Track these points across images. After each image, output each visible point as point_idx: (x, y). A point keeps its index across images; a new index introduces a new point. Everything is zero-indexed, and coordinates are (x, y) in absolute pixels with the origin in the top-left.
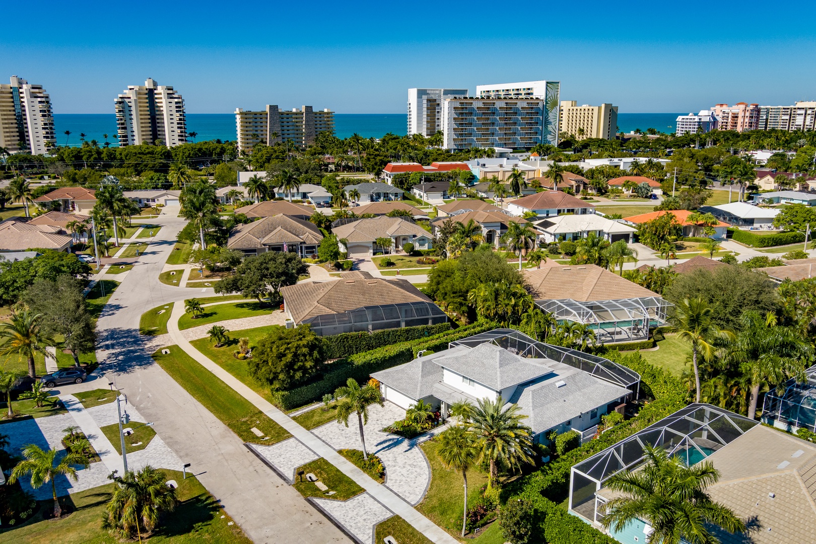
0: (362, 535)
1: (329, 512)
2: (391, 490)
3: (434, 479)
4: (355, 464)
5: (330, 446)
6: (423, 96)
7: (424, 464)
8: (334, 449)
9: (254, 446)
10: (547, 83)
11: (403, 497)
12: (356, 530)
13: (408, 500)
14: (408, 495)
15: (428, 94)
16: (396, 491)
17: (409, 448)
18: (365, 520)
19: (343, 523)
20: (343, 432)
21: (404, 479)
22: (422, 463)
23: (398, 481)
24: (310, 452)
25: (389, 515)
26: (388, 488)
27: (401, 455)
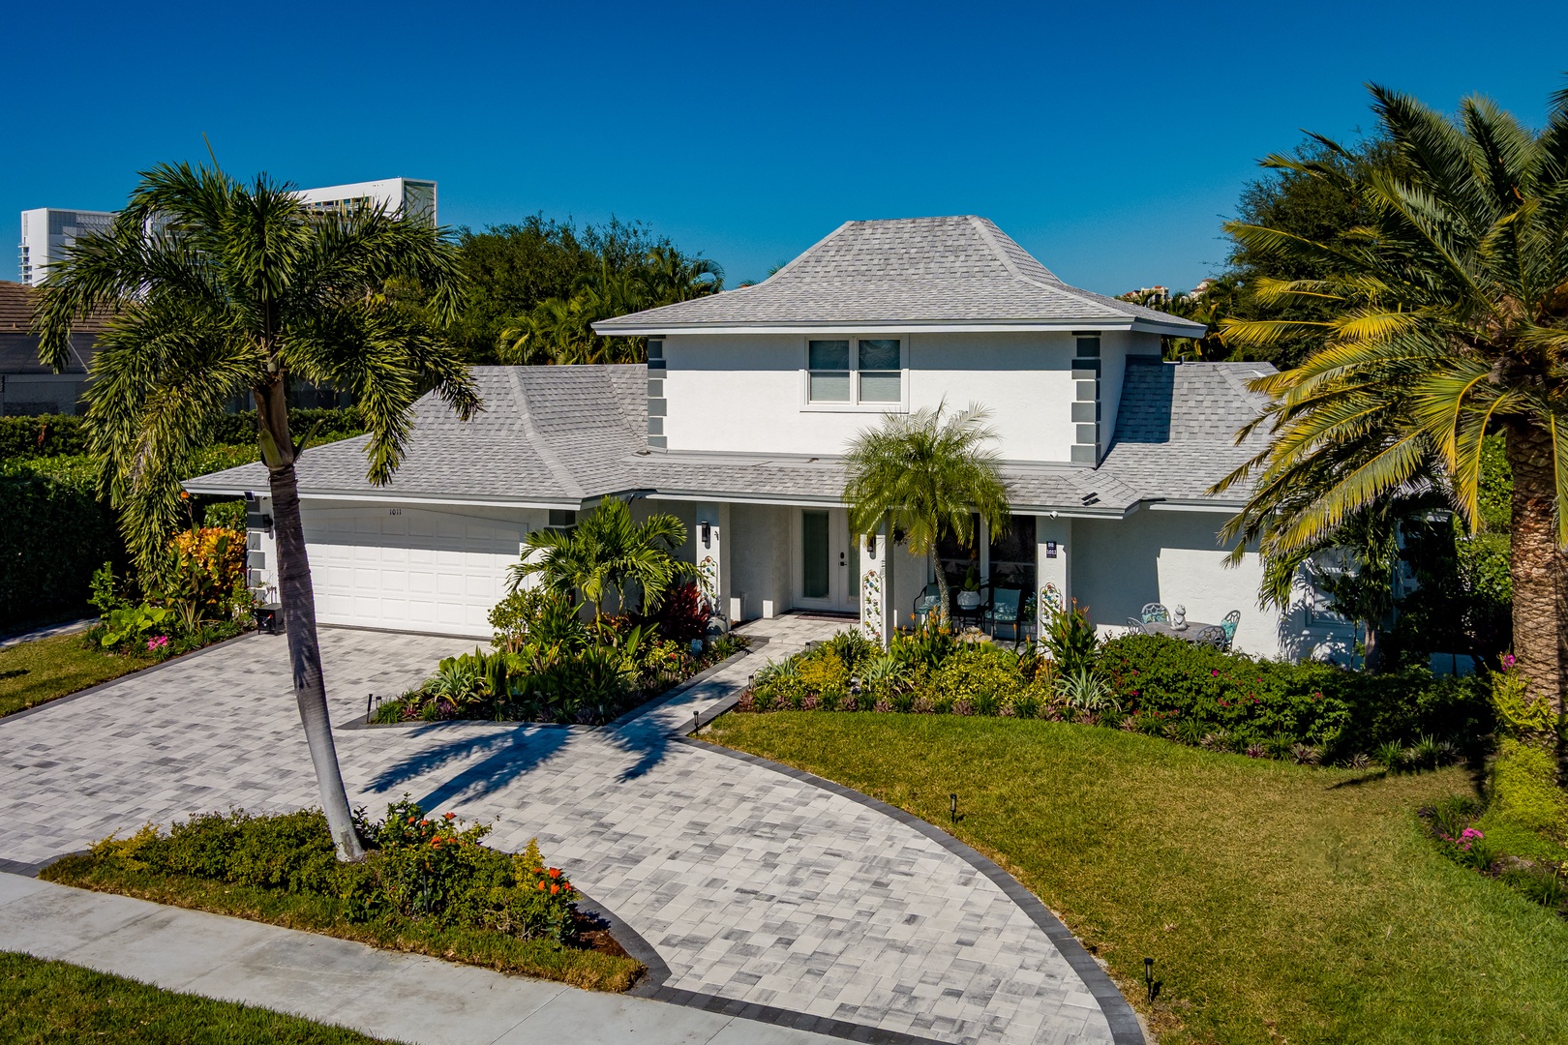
4: (268, 914)
6: (66, 229)
8: (5, 868)
10: (406, 183)
15: (80, 225)
16: (825, 1010)
17: (634, 756)
20: (56, 773)
21: (792, 915)
22: (820, 805)
26: (716, 1004)
27: (615, 797)
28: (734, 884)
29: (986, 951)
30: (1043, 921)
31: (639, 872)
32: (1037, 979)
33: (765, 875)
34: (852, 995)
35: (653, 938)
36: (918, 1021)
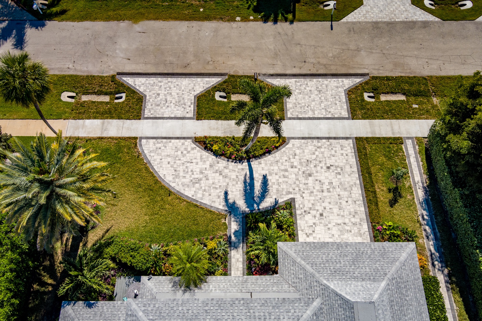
0: (143, 82)
1: (193, 79)
2: (178, 138)
3: (157, 182)
5: (303, 138)
7: (189, 193)
8: (293, 138)
9: (358, 80)
11: (159, 140)
12: (152, 82)
13: (152, 141)
14: (158, 145)
16: (173, 141)
17: (231, 201)
18: (158, 94)
19: (169, 79)
21: (184, 159)
22: (193, 193)
23: (185, 152)
24: (303, 116)
25: (147, 113)
26: (184, 138)
27: (225, 184)
28: (194, 164)
29: (158, 158)
30: (153, 168)
31: (208, 163)
32: (152, 154)
33: (191, 167)
34: (170, 144)
35: (198, 148)
36: (162, 142)
